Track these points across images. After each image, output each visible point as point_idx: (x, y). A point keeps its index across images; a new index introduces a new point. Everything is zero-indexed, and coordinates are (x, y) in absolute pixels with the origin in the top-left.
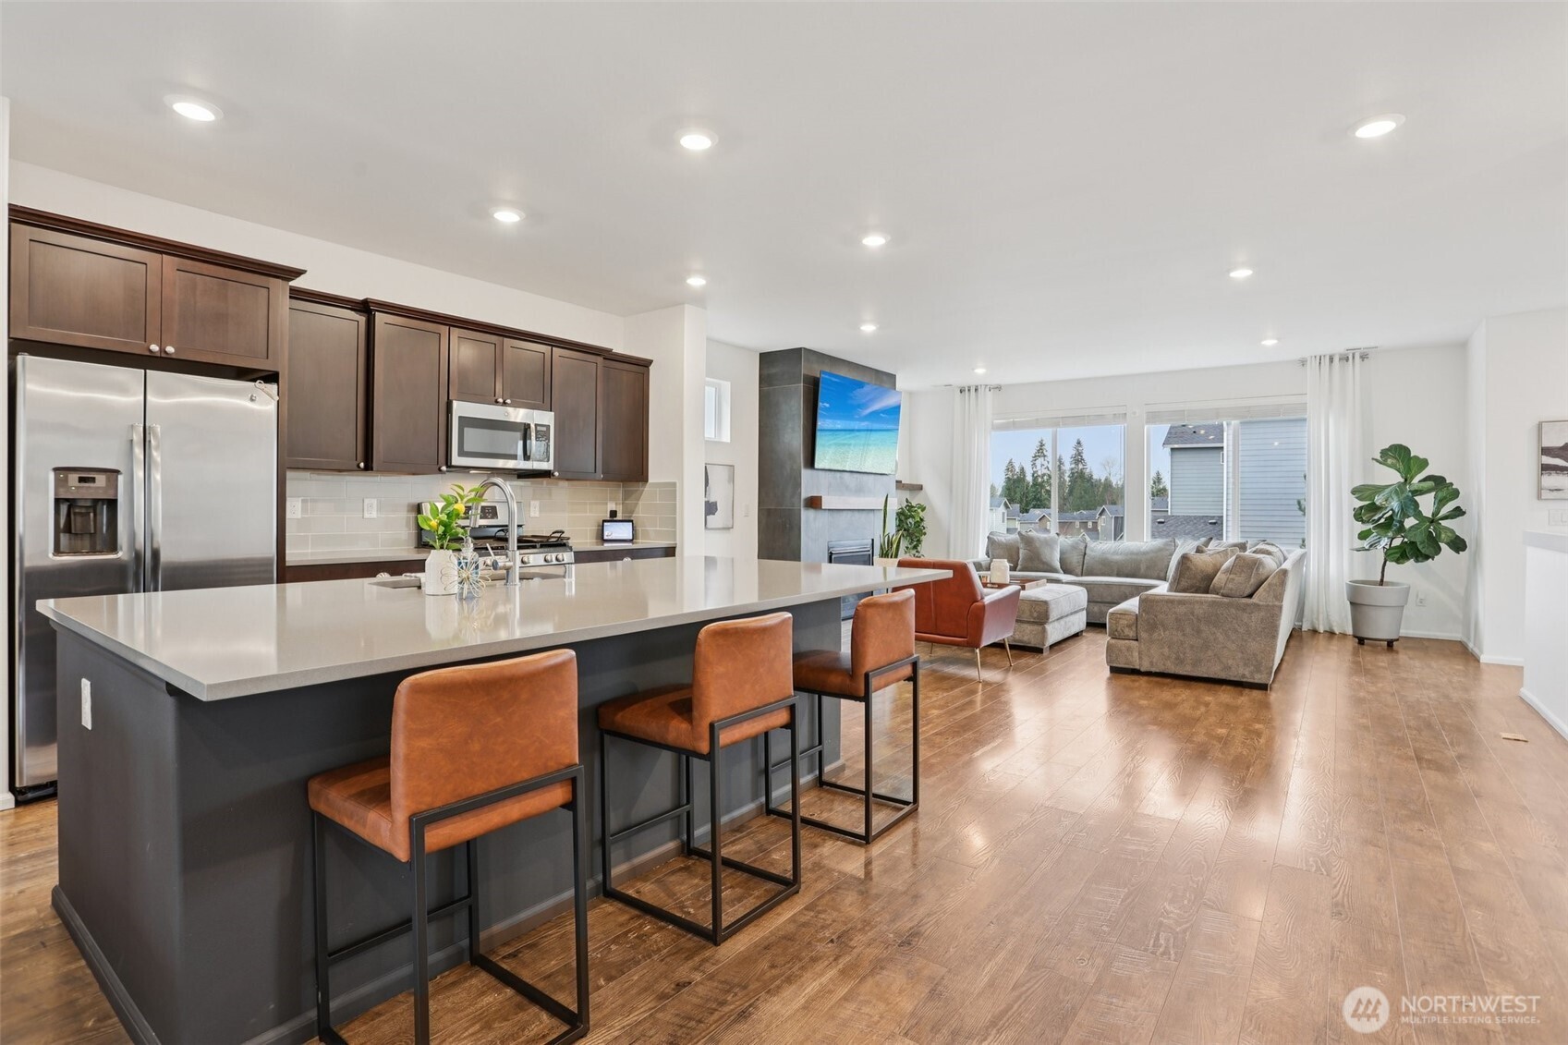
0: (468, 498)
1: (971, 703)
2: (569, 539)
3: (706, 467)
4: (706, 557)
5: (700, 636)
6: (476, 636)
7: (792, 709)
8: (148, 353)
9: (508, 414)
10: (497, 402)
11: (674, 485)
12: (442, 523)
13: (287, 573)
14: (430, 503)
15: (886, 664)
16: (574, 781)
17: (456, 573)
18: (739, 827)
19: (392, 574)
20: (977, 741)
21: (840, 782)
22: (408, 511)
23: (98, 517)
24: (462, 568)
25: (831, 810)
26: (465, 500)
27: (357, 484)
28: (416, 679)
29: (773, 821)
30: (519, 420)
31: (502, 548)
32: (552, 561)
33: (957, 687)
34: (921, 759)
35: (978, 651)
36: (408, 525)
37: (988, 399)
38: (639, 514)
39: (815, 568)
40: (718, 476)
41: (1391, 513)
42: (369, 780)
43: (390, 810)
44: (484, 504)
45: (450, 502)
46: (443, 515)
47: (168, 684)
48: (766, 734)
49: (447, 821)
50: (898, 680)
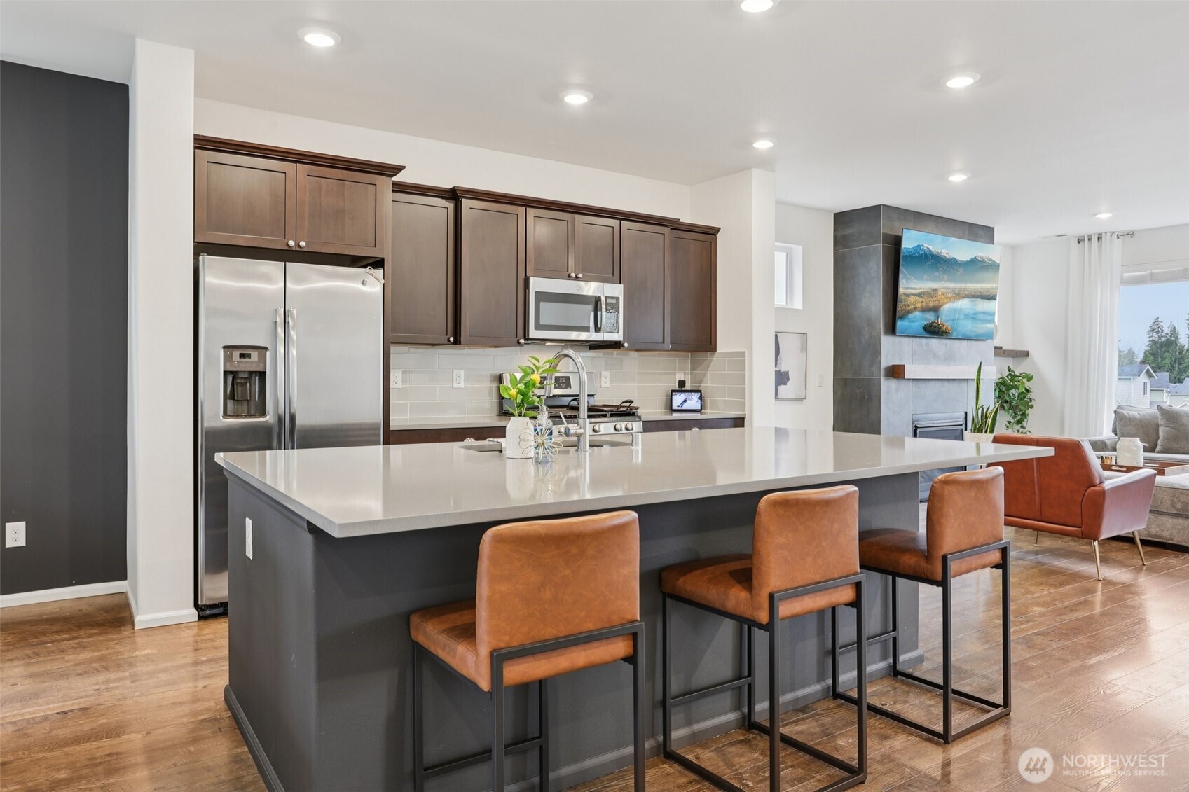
0: (544, 368)
1: (1086, 604)
2: (637, 408)
3: (776, 336)
4: (776, 429)
5: (760, 505)
6: (549, 496)
7: (858, 586)
8: (287, 248)
9: (579, 288)
10: (569, 276)
11: (743, 354)
12: (520, 392)
13: (392, 437)
14: (510, 373)
15: (968, 547)
16: (635, 636)
17: (533, 439)
18: (803, 708)
19: (477, 439)
20: (1091, 647)
21: (917, 674)
22: (491, 381)
23: (253, 387)
24: (538, 433)
25: (905, 702)
26: (541, 370)
27: (447, 356)
28: (498, 530)
29: (841, 706)
30: (591, 293)
31: (575, 417)
32: (621, 430)
33: (1068, 583)
34: (1014, 659)
35: (1096, 543)
36: (490, 395)
37: (1115, 249)
38: (706, 386)
39: (898, 442)
40: (789, 344)
42: (459, 618)
43: (475, 645)
44: (558, 374)
45: (527, 372)
46: (522, 384)
47: (309, 523)
48: (834, 609)
49: (521, 660)
50: (984, 567)
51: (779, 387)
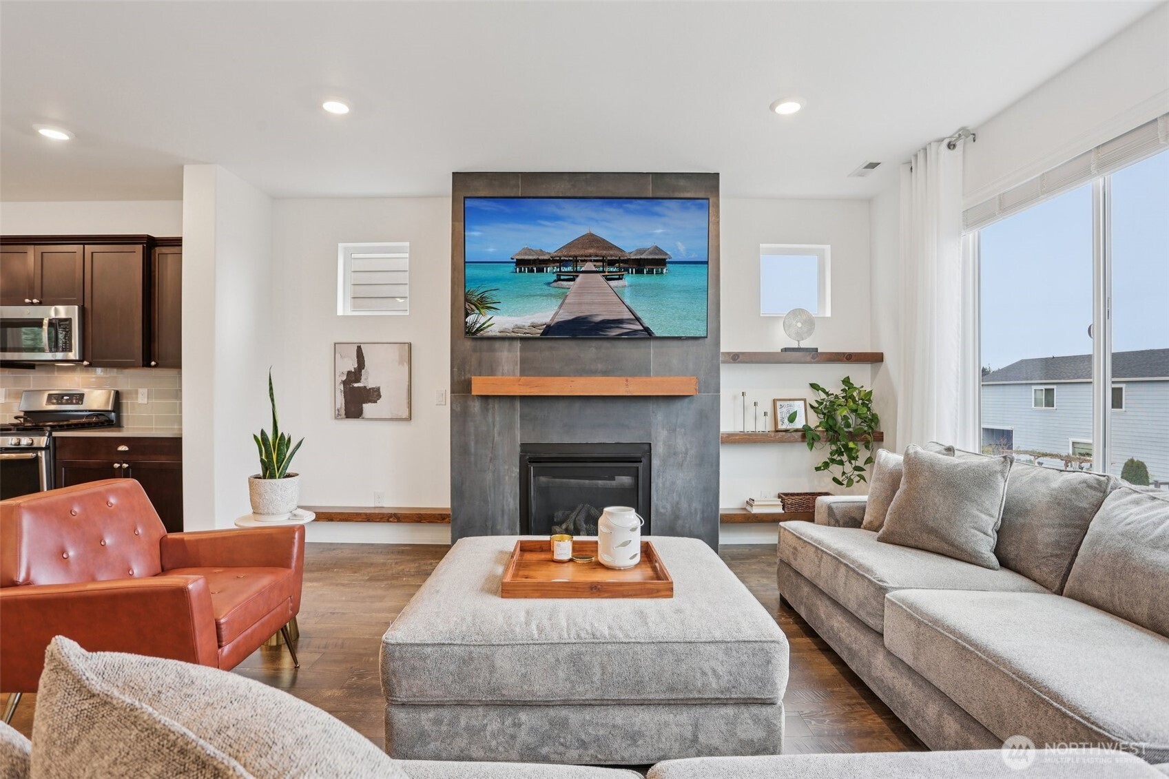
10: (24, 303)
51: (364, 405)
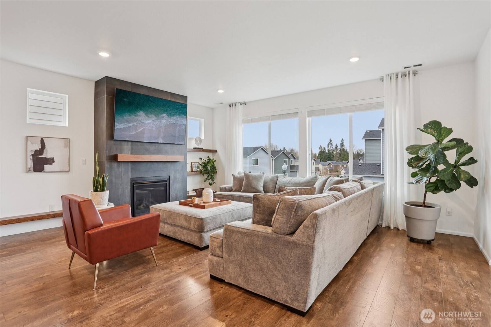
40: (55, 144)
41: (429, 162)
51: (45, 166)
